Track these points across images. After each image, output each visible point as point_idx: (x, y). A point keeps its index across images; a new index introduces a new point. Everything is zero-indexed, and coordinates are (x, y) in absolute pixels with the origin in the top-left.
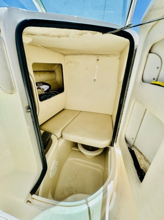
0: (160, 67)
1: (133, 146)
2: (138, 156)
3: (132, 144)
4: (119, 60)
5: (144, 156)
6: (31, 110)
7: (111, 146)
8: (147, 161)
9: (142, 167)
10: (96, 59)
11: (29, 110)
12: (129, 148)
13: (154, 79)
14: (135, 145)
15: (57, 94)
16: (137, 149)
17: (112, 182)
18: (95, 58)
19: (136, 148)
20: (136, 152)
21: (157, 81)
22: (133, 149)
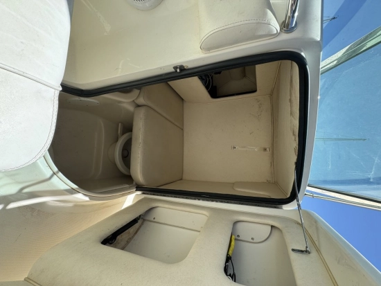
0: (254, 241)
1: (144, 220)
2: (132, 230)
3: (147, 218)
4: (266, 181)
5: (133, 237)
6: (179, 73)
7: (136, 188)
8: (128, 242)
9: (118, 237)
10: (266, 147)
11: (178, 70)
12: (140, 216)
13: (238, 236)
14: (146, 223)
15: (207, 87)
16: (140, 227)
17: (87, 199)
18: (268, 146)
19: (142, 224)
20: (137, 225)
21: (236, 239)
22: (140, 222)
